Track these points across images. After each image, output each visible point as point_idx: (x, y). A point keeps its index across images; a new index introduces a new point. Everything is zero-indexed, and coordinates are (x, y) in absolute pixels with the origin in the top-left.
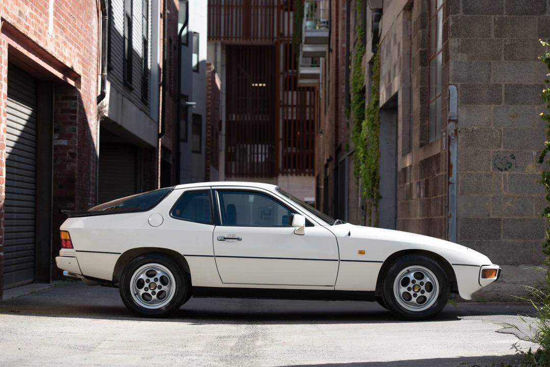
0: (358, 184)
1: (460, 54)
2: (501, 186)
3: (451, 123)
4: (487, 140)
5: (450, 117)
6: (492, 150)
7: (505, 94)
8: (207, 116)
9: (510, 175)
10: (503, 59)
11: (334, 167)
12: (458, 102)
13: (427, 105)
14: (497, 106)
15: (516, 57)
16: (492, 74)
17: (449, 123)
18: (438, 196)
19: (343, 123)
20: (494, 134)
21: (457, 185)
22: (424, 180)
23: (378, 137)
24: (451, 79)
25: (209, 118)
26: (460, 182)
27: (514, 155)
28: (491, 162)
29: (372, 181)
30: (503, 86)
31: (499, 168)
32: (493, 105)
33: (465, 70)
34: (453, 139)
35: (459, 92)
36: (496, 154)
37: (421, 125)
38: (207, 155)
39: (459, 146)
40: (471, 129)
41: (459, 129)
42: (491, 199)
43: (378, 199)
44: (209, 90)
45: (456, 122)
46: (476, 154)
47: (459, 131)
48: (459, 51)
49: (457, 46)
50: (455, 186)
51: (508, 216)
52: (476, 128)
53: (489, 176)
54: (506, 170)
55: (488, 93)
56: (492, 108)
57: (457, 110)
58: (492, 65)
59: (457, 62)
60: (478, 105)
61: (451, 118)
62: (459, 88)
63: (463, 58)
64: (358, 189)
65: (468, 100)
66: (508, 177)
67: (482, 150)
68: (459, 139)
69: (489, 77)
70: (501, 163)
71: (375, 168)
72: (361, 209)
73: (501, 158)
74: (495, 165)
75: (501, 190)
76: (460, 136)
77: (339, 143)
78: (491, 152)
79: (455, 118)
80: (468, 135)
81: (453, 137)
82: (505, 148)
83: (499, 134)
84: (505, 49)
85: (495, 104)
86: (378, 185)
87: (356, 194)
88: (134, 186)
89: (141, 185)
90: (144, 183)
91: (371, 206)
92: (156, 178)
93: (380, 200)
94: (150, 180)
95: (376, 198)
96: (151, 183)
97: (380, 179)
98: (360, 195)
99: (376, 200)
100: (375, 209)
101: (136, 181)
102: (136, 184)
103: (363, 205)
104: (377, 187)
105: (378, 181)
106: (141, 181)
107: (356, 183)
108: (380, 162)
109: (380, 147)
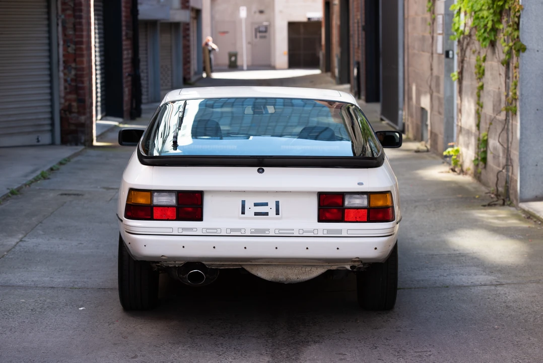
0: (432, 10)
29: (494, 13)
43: (518, 51)
64: (434, 20)
72: (443, 56)
86: (518, 24)
87: (428, 27)
88: (46, 22)
89: (58, 19)
90: (63, 17)
91: (484, 60)
92: (84, 8)
93: (521, 54)
94: (74, 10)
95: (511, 48)
96: (75, 17)
97: (523, 9)
98: (440, 30)
99: (509, 53)
100: (502, 69)
101: (49, 13)
102: (49, 19)
103: (447, 49)
104: (515, 27)
105: (518, 14)
106: (57, 13)
107: (426, 9)
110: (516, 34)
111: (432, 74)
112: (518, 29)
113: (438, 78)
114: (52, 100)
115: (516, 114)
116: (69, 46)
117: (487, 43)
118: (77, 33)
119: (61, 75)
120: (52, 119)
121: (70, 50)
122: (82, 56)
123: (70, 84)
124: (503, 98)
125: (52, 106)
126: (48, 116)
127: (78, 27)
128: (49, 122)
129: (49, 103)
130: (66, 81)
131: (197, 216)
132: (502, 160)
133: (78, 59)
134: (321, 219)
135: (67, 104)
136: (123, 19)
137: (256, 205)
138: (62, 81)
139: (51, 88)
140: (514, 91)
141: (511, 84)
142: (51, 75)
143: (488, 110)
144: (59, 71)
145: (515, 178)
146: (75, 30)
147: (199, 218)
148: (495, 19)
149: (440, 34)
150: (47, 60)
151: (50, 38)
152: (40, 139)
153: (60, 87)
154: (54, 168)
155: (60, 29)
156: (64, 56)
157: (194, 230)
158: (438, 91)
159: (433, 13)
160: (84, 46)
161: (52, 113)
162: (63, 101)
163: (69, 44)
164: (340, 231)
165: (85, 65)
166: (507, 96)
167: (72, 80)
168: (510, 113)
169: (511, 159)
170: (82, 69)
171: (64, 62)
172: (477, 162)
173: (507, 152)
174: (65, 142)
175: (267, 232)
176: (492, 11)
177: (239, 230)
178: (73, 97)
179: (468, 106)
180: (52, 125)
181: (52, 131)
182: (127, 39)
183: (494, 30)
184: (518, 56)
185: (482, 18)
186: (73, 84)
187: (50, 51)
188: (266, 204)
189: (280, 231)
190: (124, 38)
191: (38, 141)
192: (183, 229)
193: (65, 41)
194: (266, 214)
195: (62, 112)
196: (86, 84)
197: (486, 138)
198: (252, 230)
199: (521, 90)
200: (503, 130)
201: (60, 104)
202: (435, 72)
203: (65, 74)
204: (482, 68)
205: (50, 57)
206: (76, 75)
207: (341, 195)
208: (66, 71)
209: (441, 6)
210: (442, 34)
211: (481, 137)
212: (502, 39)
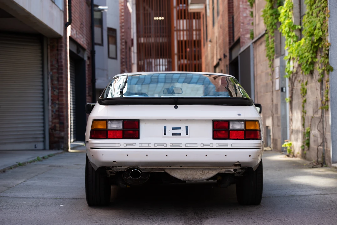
0: (272, 66)
8: (122, 32)
11: (228, 63)
19: (241, 18)
25: (123, 34)
29: (313, 53)
38: (122, 62)
43: (329, 71)
44: (122, 12)
64: (273, 71)
71: (321, 33)
72: (280, 91)
77: (236, 39)
86: (328, 55)
87: (270, 77)
88: (41, 77)
89: (48, 75)
90: (51, 73)
91: (307, 84)
92: (64, 68)
93: (330, 72)
94: (58, 69)
95: (324, 71)
96: (58, 73)
97: (331, 45)
98: (277, 76)
99: (323, 74)
100: (319, 84)
101: (43, 71)
102: (43, 75)
103: (282, 86)
104: (326, 56)
105: (327, 49)
106: (48, 71)
107: (268, 66)
108: (330, 24)
109: (330, 4)
110: (327, 61)
111: (273, 104)
112: (328, 58)
113: (277, 105)
114: (44, 123)
115: (328, 110)
116: (55, 91)
117: (308, 72)
118: (60, 83)
119: (50, 108)
120: (44, 134)
121: (55, 93)
122: (62, 96)
123: (55, 114)
124: (320, 103)
125: (44, 127)
126: (42, 132)
127: (60, 79)
128: (42, 136)
129: (42, 125)
130: (52, 111)
131: (136, 136)
132: (320, 141)
133: (60, 98)
134: (215, 137)
135: (53, 125)
136: (87, 83)
137: (173, 129)
138: (50, 112)
139: (44, 116)
140: (326, 96)
141: (325, 93)
142: (44, 108)
143: (310, 113)
144: (48, 106)
145: (329, 149)
146: (58, 81)
147: (138, 137)
148: (313, 56)
149: (277, 78)
150: (41, 99)
151: (43, 86)
152: (37, 146)
153: (49, 115)
154: (45, 157)
155: (50, 80)
156: (52, 96)
157: (134, 144)
158: (277, 113)
159: (273, 67)
160: (64, 91)
161: (44, 130)
162: (51, 123)
163: (55, 89)
164: (227, 145)
165: (64, 102)
166: (322, 101)
167: (56, 111)
168: (324, 110)
169: (326, 139)
170: (62, 104)
171: (52, 100)
172: (303, 148)
173: (323, 135)
174: (51, 148)
175: (180, 146)
176: (311, 52)
177: (163, 144)
178: (57, 121)
179: (297, 115)
180: (44, 138)
181: (44, 142)
182: (89, 96)
183: (313, 63)
184: (328, 74)
185: (305, 57)
186: (57, 113)
187: (43, 93)
188: (180, 128)
189: (189, 145)
190: (87, 95)
191: (36, 147)
192: (128, 144)
193: (52, 88)
194: (180, 134)
195: (50, 130)
196: (65, 113)
197: (309, 131)
198: (171, 145)
199: (331, 94)
200: (319, 122)
201: (49, 125)
202: (275, 102)
203: (52, 107)
204: (305, 89)
205: (43, 97)
206: (59, 108)
207: (228, 122)
208: (53, 106)
209: (277, 62)
210: (279, 78)
211: (306, 131)
212: (318, 68)
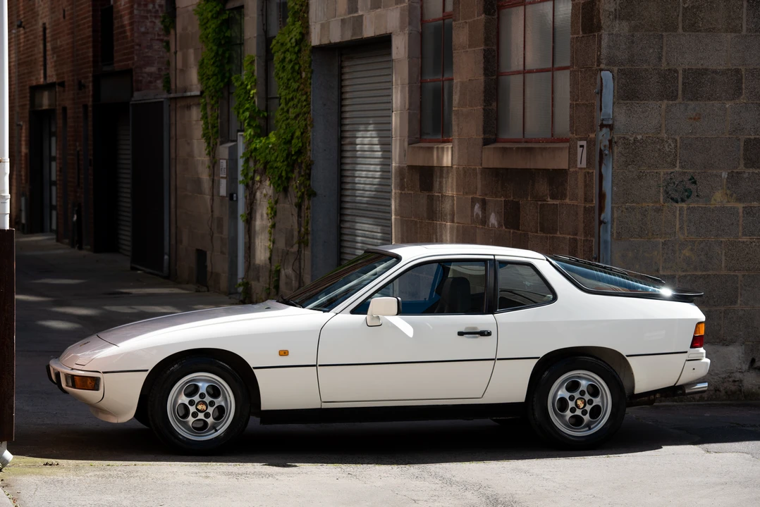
0: (213, 154)
1: (617, 21)
2: (675, 226)
3: (605, 130)
4: (657, 155)
5: (603, 120)
6: (662, 172)
7: (684, 84)
9: (688, 208)
10: (680, 30)
11: (89, 102)
12: (614, 96)
13: (495, 77)
14: (671, 102)
15: (699, 27)
16: (664, 54)
17: (601, 130)
18: (558, 235)
19: (136, 35)
20: (666, 146)
21: (612, 224)
22: (503, 199)
23: (306, 93)
24: (604, 61)
26: (615, 220)
27: (695, 177)
28: (661, 188)
29: (288, 165)
30: (681, 72)
31: (672, 199)
32: (666, 101)
33: (624, 47)
34: (606, 155)
35: (616, 82)
36: (669, 178)
37: (484, 109)
39: (614, 166)
40: (632, 139)
41: (616, 139)
42: (661, 245)
43: (310, 195)
45: (611, 127)
46: (639, 178)
47: (615, 143)
48: (616, 17)
49: (613, 10)
50: (609, 226)
51: (686, 271)
52: (639, 137)
53: (658, 210)
54: (683, 201)
55: (658, 82)
56: (664, 107)
57: (613, 110)
58: (665, 39)
59: (612, 34)
60: (643, 102)
61: (605, 123)
62: (615, 75)
63: (622, 28)
64: (215, 164)
65: (629, 93)
66: (685, 212)
67: (648, 171)
68: (615, 154)
69: (660, 59)
70: (676, 191)
71: (300, 145)
72: (228, 198)
73: (676, 183)
74: (667, 193)
75: (675, 233)
76: (616, 150)
77: (119, 65)
78: (662, 173)
79: (610, 122)
80: (628, 148)
81: (607, 152)
82: (682, 167)
83: (673, 145)
84: (683, 14)
85: (668, 100)
86: (309, 175)
87: (207, 170)
91: (276, 202)
93: (312, 198)
95: (303, 193)
97: (313, 164)
98: (223, 174)
99: (302, 197)
100: (295, 211)
103: (231, 192)
104: (307, 177)
105: (309, 167)
107: (204, 152)
108: (313, 135)
109: (313, 111)
110: (308, 183)
111: (212, 215)
112: (309, 179)
113: (220, 220)
115: (307, 245)
117: (281, 188)
124: (296, 233)
132: (295, 284)
140: (306, 227)
141: (303, 223)
143: (281, 244)
148: (289, 169)
149: (222, 178)
158: (221, 233)
159: (214, 157)
166: (299, 232)
168: (302, 245)
169: (303, 282)
172: (268, 291)
173: (300, 277)
176: (285, 163)
183: (288, 179)
184: (309, 200)
185: (276, 168)
197: (278, 268)
199: (313, 226)
200: (295, 260)
202: (217, 214)
204: (274, 210)
209: (224, 150)
210: (226, 178)
211: (274, 268)
212: (295, 186)
